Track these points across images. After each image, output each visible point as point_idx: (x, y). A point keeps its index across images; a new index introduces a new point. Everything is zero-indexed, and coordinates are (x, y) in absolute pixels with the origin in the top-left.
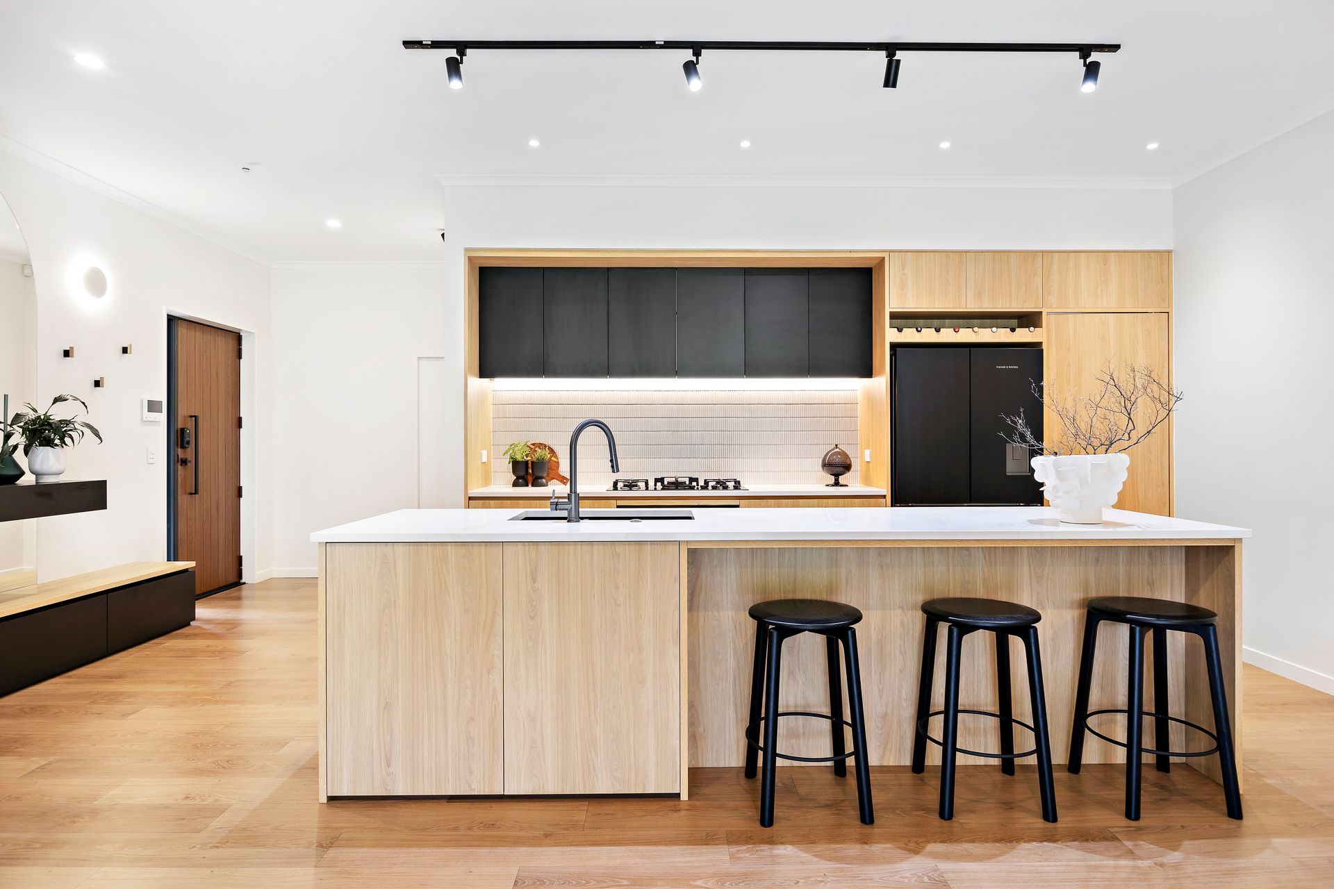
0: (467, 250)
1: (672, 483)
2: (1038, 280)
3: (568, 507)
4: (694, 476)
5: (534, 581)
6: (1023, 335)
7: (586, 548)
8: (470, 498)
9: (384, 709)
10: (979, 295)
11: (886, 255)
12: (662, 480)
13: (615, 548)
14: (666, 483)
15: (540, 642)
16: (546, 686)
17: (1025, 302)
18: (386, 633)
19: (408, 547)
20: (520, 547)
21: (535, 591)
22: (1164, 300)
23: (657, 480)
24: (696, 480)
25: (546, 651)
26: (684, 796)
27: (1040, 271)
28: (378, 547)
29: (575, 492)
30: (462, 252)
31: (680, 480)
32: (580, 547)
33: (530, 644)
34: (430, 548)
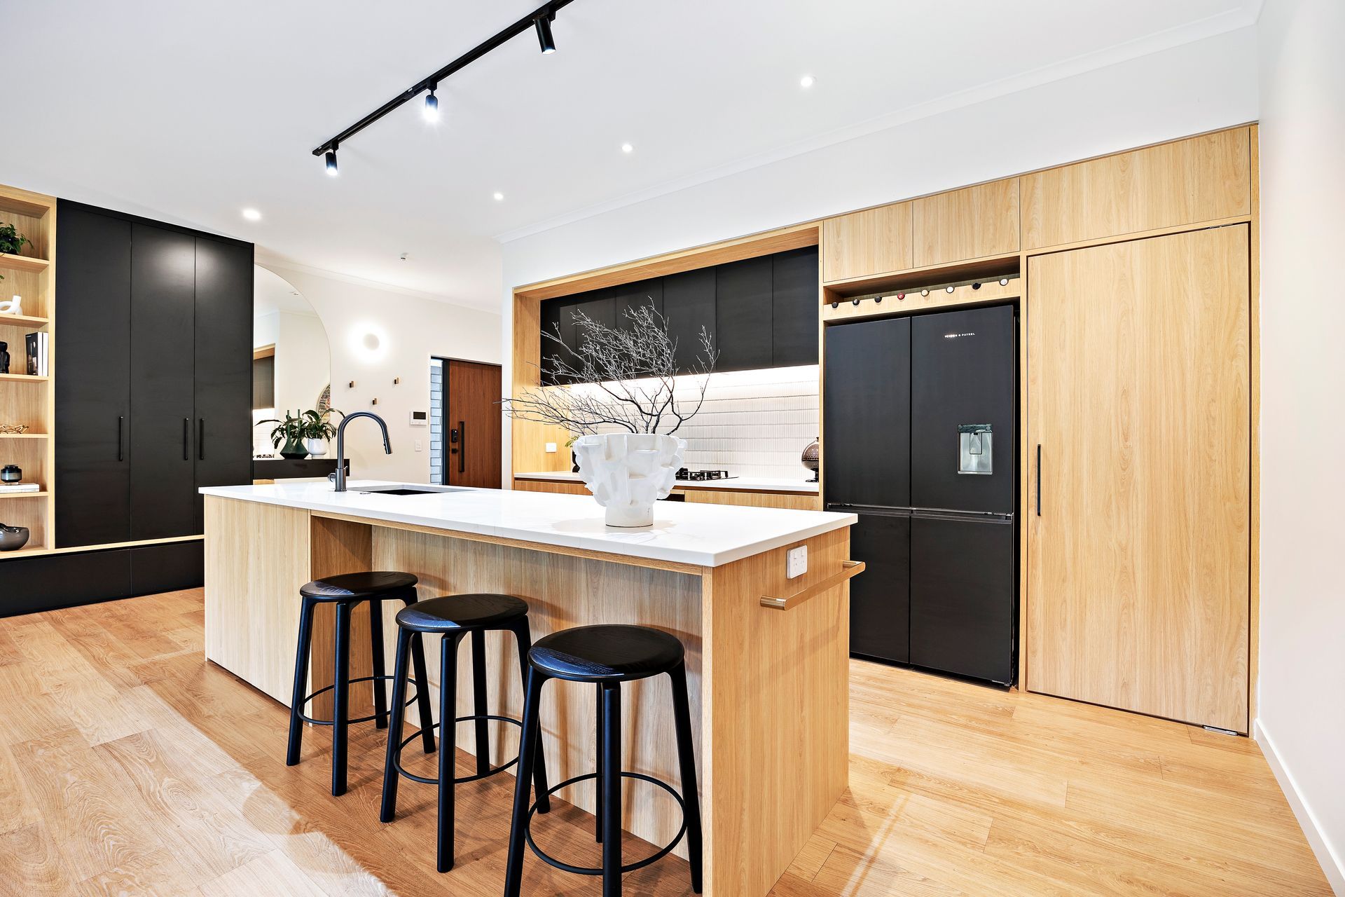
2: (1014, 213)
6: (992, 291)
8: (517, 479)
10: (930, 249)
11: (820, 224)
17: (994, 247)
22: (1240, 203)
27: (1016, 203)
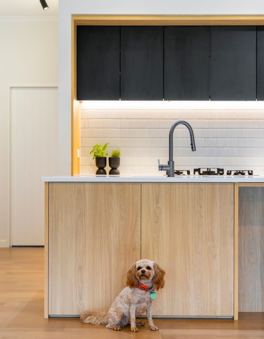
0: (73, 15)
1: (206, 172)
3: (168, 168)
4: (221, 168)
5: (158, 203)
7: (185, 186)
9: (79, 269)
12: (198, 170)
13: (200, 186)
14: (201, 172)
15: (160, 236)
16: (164, 259)
18: (80, 229)
19: (91, 185)
20: (150, 185)
21: (158, 208)
23: (195, 170)
24: (222, 170)
25: (163, 240)
26: (236, 318)
28: (76, 185)
29: (172, 160)
30: (70, 17)
31: (212, 170)
32: (182, 185)
33: (155, 236)
34: (103, 185)
